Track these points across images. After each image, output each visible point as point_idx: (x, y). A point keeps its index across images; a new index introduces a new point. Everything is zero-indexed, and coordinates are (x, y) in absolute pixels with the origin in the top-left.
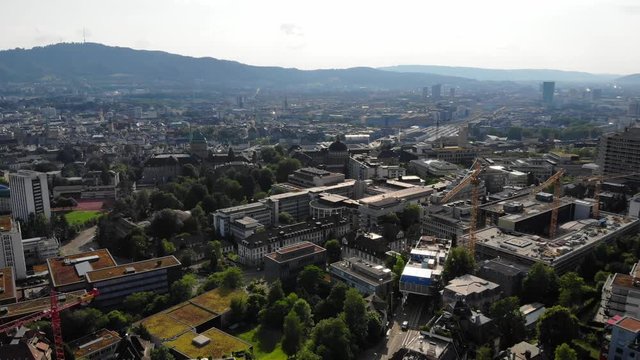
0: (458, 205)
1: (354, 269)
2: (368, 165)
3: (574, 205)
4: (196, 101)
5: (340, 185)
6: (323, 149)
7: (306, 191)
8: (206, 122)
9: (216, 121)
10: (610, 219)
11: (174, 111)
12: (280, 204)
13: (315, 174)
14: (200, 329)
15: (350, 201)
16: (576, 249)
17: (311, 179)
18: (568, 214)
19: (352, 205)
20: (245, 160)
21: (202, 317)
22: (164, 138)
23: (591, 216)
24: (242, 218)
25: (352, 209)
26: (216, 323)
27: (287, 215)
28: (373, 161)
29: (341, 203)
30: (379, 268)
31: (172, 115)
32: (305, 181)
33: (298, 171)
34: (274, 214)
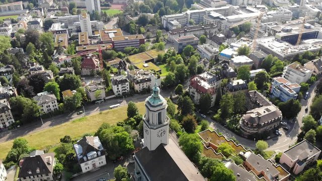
0: (269, 24)
1: (206, 48)
5: (222, 8)
7: (204, 10)
12: (191, 15)
13: (212, 1)
14: (147, 62)
15: (223, 17)
16: (301, 51)
17: (210, 3)
19: (223, 19)
21: (148, 58)
24: (173, 21)
26: (152, 61)
27: (192, 20)
29: (218, 18)
34: (188, 19)
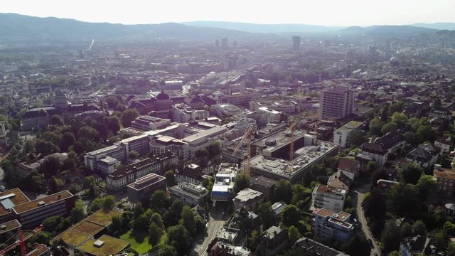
1: (185, 189)
2: (185, 112)
3: (303, 138)
4: (45, 54)
5: (168, 128)
6: (152, 98)
7: (146, 134)
8: (57, 73)
9: (65, 72)
10: (323, 145)
11: (31, 64)
12: (129, 145)
13: (150, 121)
15: (176, 141)
17: (148, 124)
18: (300, 143)
19: (178, 143)
20: (96, 109)
22: (27, 88)
23: (313, 144)
24: (105, 158)
25: (178, 146)
27: (135, 153)
28: (188, 110)
29: (171, 142)
30: (199, 187)
31: (30, 68)
32: (143, 126)
33: (138, 118)
34: (125, 152)
